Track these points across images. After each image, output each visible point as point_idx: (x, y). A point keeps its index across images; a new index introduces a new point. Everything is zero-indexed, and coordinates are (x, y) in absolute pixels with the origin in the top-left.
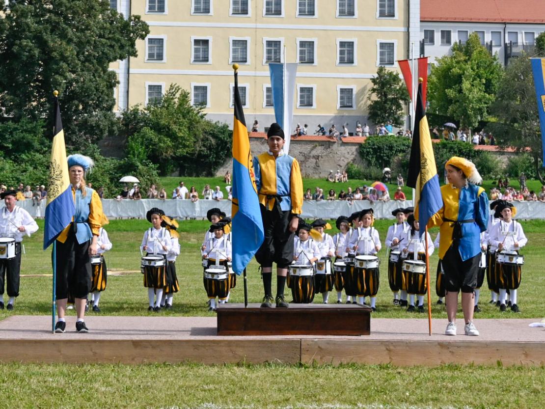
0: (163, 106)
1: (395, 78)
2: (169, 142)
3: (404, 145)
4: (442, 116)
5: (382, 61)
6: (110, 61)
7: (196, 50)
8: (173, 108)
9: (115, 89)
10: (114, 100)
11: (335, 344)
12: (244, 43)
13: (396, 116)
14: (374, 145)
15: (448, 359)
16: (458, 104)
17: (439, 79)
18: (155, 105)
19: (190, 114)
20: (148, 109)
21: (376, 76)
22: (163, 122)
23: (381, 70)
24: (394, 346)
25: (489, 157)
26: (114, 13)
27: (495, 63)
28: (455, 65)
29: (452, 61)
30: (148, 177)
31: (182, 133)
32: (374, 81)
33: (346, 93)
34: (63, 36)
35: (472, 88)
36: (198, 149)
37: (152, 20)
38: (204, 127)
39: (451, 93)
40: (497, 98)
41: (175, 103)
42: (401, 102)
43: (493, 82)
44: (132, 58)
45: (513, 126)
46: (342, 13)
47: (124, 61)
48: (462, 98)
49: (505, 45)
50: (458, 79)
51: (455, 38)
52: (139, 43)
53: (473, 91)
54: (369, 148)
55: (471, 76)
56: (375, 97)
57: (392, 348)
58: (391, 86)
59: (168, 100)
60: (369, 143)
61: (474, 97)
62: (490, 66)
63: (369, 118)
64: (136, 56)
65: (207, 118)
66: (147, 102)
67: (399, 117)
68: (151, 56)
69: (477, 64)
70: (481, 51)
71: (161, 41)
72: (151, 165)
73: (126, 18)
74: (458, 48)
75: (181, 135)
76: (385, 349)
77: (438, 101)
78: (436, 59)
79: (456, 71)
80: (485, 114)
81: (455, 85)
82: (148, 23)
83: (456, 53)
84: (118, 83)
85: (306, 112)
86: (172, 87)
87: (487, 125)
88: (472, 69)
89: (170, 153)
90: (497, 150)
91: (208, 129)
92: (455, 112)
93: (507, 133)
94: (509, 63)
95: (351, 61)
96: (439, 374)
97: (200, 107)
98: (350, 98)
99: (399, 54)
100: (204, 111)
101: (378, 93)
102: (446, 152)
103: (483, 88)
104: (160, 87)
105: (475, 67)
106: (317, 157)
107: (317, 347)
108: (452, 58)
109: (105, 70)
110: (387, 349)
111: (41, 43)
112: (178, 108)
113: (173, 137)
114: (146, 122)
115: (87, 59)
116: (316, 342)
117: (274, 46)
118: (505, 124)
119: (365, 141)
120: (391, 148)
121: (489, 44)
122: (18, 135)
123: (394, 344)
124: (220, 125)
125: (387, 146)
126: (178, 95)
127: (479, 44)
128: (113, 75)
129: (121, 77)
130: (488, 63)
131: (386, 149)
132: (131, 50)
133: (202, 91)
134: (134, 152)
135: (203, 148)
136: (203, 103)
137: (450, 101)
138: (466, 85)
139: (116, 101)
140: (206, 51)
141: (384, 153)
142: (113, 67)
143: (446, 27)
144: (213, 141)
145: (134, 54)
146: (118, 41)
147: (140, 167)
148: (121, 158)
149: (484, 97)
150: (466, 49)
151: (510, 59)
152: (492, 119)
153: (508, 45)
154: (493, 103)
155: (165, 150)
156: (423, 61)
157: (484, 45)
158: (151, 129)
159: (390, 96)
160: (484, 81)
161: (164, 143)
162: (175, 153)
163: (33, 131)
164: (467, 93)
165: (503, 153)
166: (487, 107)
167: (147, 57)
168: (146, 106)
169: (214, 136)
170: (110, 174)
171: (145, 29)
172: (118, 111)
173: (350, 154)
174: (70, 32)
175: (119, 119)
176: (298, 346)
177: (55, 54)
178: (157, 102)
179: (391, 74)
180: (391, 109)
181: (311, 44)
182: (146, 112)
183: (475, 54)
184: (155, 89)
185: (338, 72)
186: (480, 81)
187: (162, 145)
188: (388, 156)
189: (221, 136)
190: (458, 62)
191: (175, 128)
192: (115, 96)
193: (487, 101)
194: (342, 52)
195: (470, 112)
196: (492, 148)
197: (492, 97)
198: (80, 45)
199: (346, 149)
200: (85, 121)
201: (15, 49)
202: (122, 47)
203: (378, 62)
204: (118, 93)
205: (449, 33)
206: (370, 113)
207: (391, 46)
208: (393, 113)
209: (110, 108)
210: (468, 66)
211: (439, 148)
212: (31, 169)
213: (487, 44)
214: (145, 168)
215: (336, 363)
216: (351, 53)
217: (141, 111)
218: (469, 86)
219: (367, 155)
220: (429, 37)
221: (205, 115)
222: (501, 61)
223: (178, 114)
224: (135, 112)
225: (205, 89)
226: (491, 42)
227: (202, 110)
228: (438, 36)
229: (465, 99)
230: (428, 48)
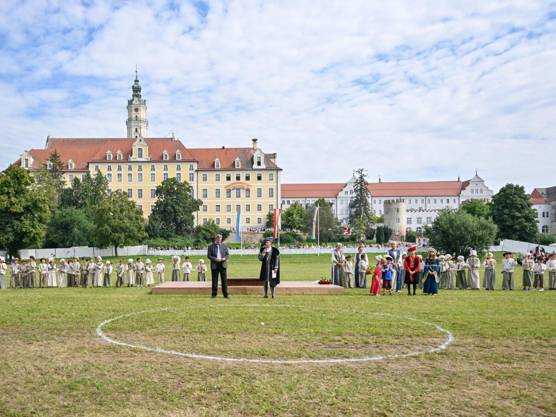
2: (209, 234)
4: (287, 225)
5: (270, 210)
6: (192, 212)
7: (216, 208)
12: (230, 206)
15: (288, 292)
17: (286, 214)
19: (215, 226)
22: (208, 228)
23: (269, 212)
25: (302, 236)
26: (193, 198)
27: (303, 209)
29: (290, 209)
32: (267, 215)
33: (259, 219)
34: (179, 205)
37: (203, 200)
38: (219, 229)
39: (290, 218)
46: (258, 196)
47: (196, 212)
48: (293, 220)
50: (292, 214)
51: (291, 203)
52: (200, 207)
53: (296, 218)
55: (296, 213)
56: (268, 220)
58: (272, 217)
59: (209, 222)
62: (301, 210)
63: (266, 226)
65: (220, 227)
66: (203, 223)
68: (204, 210)
69: (298, 210)
70: (299, 206)
71: (206, 206)
73: (196, 200)
74: (292, 205)
75: (212, 232)
77: (286, 221)
78: (286, 208)
79: (291, 212)
80: (300, 224)
81: (291, 216)
82: (203, 201)
83: (291, 207)
84: (195, 218)
85: (248, 224)
86: (210, 219)
89: (210, 237)
92: (291, 224)
95: (261, 210)
96: (286, 296)
98: (261, 221)
99: (275, 207)
100: (219, 225)
104: (207, 219)
106: (251, 237)
107: (251, 289)
109: (191, 215)
111: (173, 208)
112: (211, 224)
113: (210, 233)
114: (203, 229)
115: (186, 212)
116: (250, 287)
117: (238, 206)
119: (265, 232)
122: (168, 233)
124: (224, 229)
126: (211, 221)
127: (298, 204)
128: (193, 216)
129: (196, 216)
132: (198, 208)
133: (218, 220)
134: (200, 237)
136: (219, 223)
137: (290, 221)
138: (294, 216)
139: (194, 223)
140: (219, 208)
142: (193, 214)
143: (288, 199)
145: (199, 210)
146: (194, 206)
149: (300, 219)
150: (295, 206)
151: (307, 208)
152: (302, 226)
153: (307, 204)
156: (280, 210)
157: (300, 204)
159: (272, 220)
163: (172, 232)
166: (301, 222)
167: (202, 211)
171: (202, 203)
172: (195, 226)
173: (261, 236)
174: (181, 204)
175: (195, 228)
176: (245, 289)
177: (177, 211)
178: (206, 223)
179: (272, 213)
180: (272, 223)
181: (249, 205)
182: (203, 226)
183: (297, 207)
184: (205, 219)
185: (257, 213)
186: (299, 215)
187: (207, 235)
189: (224, 232)
190: (292, 209)
191: (211, 230)
194: (258, 208)
195: (296, 224)
197: (302, 219)
198: (184, 207)
199: (259, 235)
200: (186, 229)
201: (166, 209)
202: (195, 208)
204: (195, 221)
205: (289, 201)
206: (266, 224)
207: (272, 205)
209: (193, 225)
210: (295, 210)
211: (287, 234)
212: (171, 242)
215: (256, 293)
216: (261, 208)
220: (283, 203)
222: (305, 209)
223: (211, 226)
224: (200, 226)
226: (302, 203)
228: (286, 202)
229: (294, 220)
230: (283, 205)
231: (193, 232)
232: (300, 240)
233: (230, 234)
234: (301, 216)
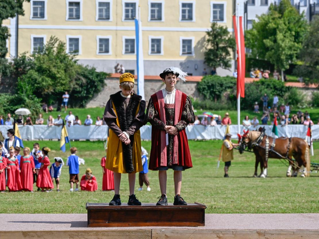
0: (45, 54)
1: (225, 32)
2: (49, 81)
3: (231, 83)
4: (261, 60)
5: (215, 17)
6: (3, 18)
7: (70, 10)
8: (53, 55)
9: (7, 41)
10: (7, 49)
11: (177, 233)
12: (108, 4)
13: (225, 61)
14: (208, 83)
16: (273, 51)
17: (259, 32)
18: (39, 53)
19: (66, 59)
20: (33, 55)
21: (210, 29)
22: (44, 66)
23: (214, 25)
24: (223, 234)
25: (298, 91)
27: (302, 19)
28: (271, 21)
29: (269, 18)
30: (34, 108)
31: (61, 74)
32: (208, 33)
33: (187, 43)
35: (285, 38)
36: (72, 86)
38: (77, 69)
39: (268, 42)
40: (304, 47)
41: (54, 51)
42: (230, 50)
43: (301, 34)
44: (20, 17)
45: (315, 68)
47: (15, 19)
49: (310, 5)
50: (274, 32)
52: (25, 4)
53: (285, 41)
54: (205, 85)
55: (283, 29)
56: (209, 47)
57: (221, 235)
58: (221, 37)
59: (49, 49)
60: (204, 82)
61: (286, 46)
62: (298, 21)
63: (205, 62)
64: (23, 15)
65: (79, 63)
66: (32, 50)
67: (228, 61)
68: (35, 15)
69: (289, 20)
70: (292, 10)
71: (43, 3)
72: (36, 99)
74: (273, 8)
75: (58, 75)
76: (216, 236)
77: (257, 49)
78: (257, 16)
79: (272, 25)
80: (294, 59)
81: (271, 36)
83: (272, 12)
84: (10, 35)
85: (155, 57)
86: (52, 39)
87: (296, 67)
88: (285, 23)
89: (51, 90)
90: (304, 86)
91: (80, 71)
92: (271, 57)
93: (311, 73)
94: (313, 20)
95: (190, 18)
97: (74, 54)
98: (190, 47)
99: (227, 12)
100: (77, 58)
101: (212, 43)
102: (264, 89)
103: (293, 39)
104: (42, 39)
105: (287, 23)
107: (164, 235)
108: (268, 15)
110: (218, 237)
112: (57, 55)
113: (53, 77)
114: (32, 66)
116: (163, 231)
117: (131, 7)
118: (310, 66)
119: (202, 80)
120: (221, 85)
121: (298, 4)
123: (223, 233)
124: (89, 68)
125: (218, 83)
126: (56, 45)
127: (290, 4)
128: (6, 29)
129: (12, 31)
130: (297, 19)
131: (218, 86)
132: (19, 10)
133: (74, 42)
134: (22, 89)
135: (76, 86)
136: (76, 51)
137: (267, 49)
138: (280, 36)
139: (8, 50)
140: (78, 11)
141: (216, 89)
142: (5, 23)
144: (84, 80)
145: (22, 14)
147: (27, 100)
148: (13, 93)
149: (294, 46)
150: (280, 9)
151: (314, 16)
152: (299, 63)
153: (312, 6)
154: (300, 50)
155: (47, 88)
157: (293, 5)
158: (36, 71)
159: (221, 45)
160: (293, 33)
161: (46, 81)
162: (54, 90)
164: (280, 42)
165: (308, 89)
166: (296, 54)
167: (32, 16)
168: (32, 53)
169: (85, 76)
170: (4, 106)
172: (10, 57)
173: (190, 89)
175: (11, 63)
176: (150, 234)
178: (40, 51)
179: (221, 28)
180: (221, 55)
181: (159, 5)
182: (31, 58)
183: (286, 12)
184: (38, 41)
185: (181, 26)
186: (291, 33)
187: (44, 83)
188: (219, 92)
189: (90, 77)
190: (273, 19)
191: (54, 70)
192: (7, 46)
193: (296, 49)
194: (183, 11)
195: (283, 57)
196: (300, 85)
197: (300, 46)
199: (186, 86)
203: (212, 19)
204: (10, 43)
206: (205, 58)
207: (221, 6)
208: (223, 58)
209: (4, 56)
210: (281, 22)
211: (259, 85)
213: (296, 4)
214: (32, 101)
216: (191, 12)
217: (28, 57)
218: (282, 37)
219: (203, 90)
221: (77, 60)
222: (306, 18)
223: (56, 59)
224: (23, 58)
225: (77, 40)
226: (299, 3)
227: (75, 56)
229: (279, 46)
230: (249, 8)
231: (4, 74)
232: (294, 101)
233: (106, 81)
234: (297, 37)
